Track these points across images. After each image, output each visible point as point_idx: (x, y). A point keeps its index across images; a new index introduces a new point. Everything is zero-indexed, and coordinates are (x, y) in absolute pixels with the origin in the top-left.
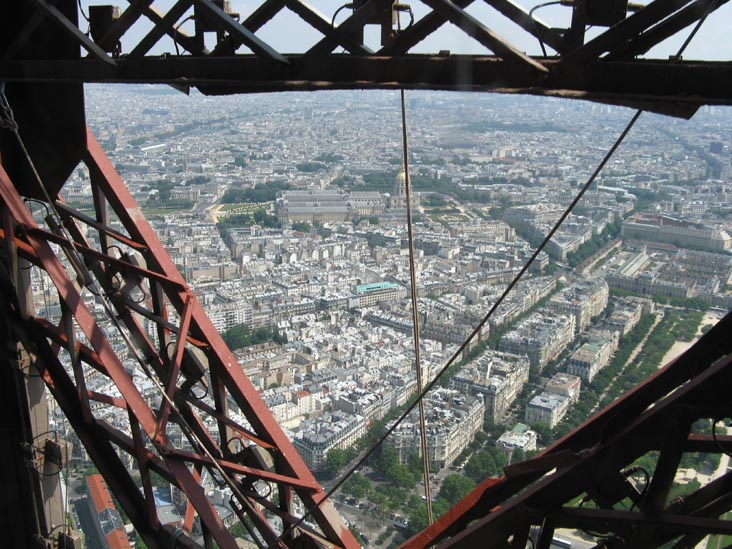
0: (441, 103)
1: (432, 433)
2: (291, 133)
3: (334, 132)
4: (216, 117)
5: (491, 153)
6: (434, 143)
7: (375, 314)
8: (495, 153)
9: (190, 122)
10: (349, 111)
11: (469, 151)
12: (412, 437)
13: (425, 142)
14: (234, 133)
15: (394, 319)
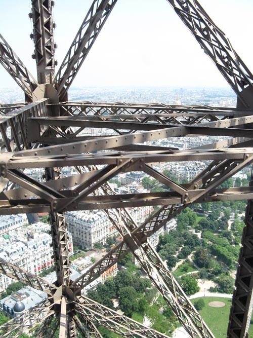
0: (195, 91)
1: (195, 170)
2: (125, 98)
3: (145, 98)
4: (91, 96)
5: (219, 103)
6: (192, 100)
7: (165, 141)
8: (220, 103)
9: (78, 97)
10: (151, 94)
11: (209, 102)
12: (184, 172)
13: (188, 100)
14: (99, 99)
15: (174, 142)
